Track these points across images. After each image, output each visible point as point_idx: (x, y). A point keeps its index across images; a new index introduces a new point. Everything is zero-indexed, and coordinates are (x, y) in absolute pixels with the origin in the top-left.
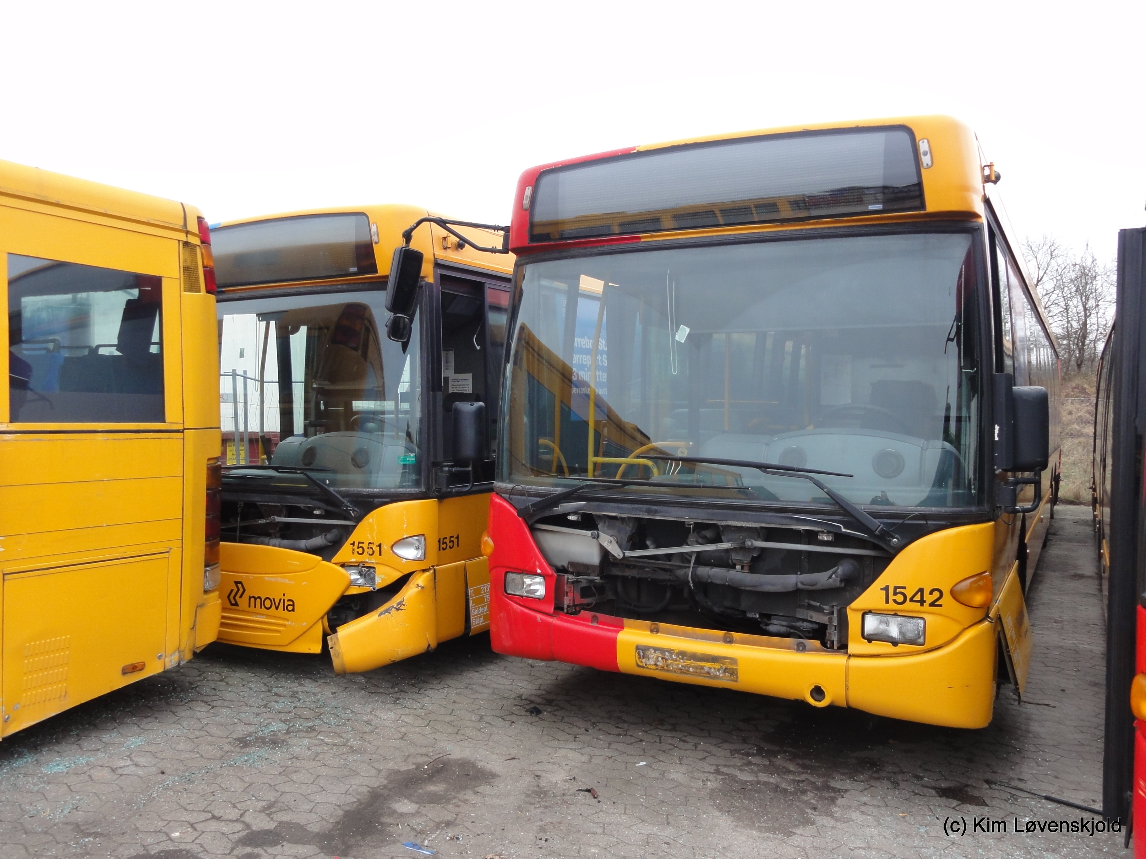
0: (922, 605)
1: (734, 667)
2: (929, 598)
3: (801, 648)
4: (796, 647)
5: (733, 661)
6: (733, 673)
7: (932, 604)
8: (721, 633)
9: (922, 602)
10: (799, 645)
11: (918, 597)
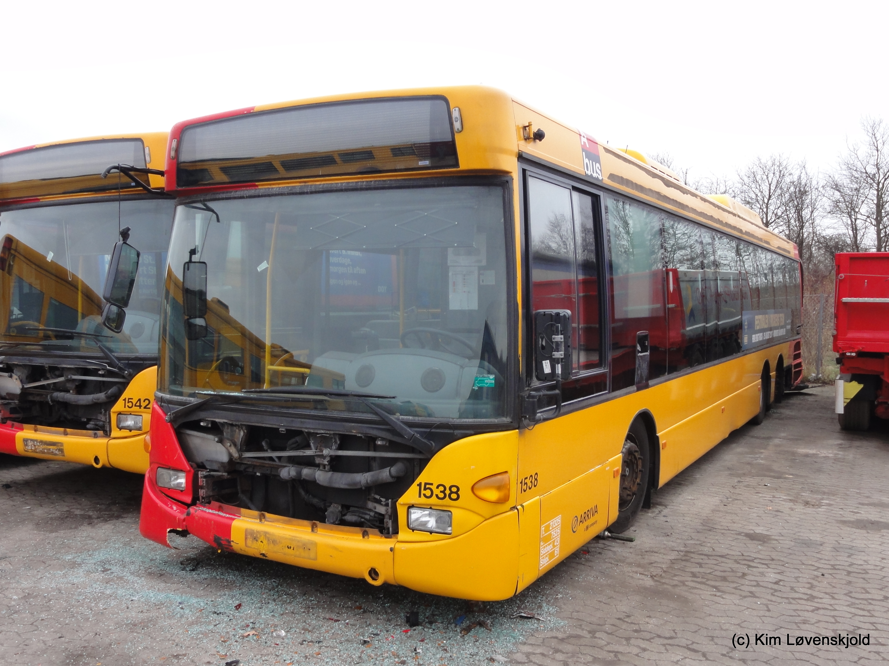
0: (140, 408)
1: (62, 448)
2: (143, 404)
3: (96, 436)
4: (93, 435)
5: (62, 444)
6: (61, 451)
7: (145, 408)
8: (62, 429)
9: (140, 406)
10: (95, 434)
11: (138, 404)
